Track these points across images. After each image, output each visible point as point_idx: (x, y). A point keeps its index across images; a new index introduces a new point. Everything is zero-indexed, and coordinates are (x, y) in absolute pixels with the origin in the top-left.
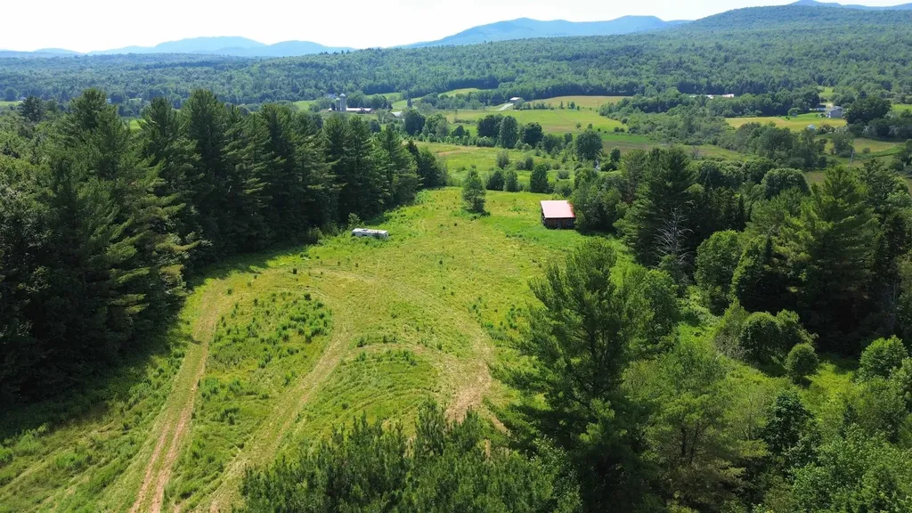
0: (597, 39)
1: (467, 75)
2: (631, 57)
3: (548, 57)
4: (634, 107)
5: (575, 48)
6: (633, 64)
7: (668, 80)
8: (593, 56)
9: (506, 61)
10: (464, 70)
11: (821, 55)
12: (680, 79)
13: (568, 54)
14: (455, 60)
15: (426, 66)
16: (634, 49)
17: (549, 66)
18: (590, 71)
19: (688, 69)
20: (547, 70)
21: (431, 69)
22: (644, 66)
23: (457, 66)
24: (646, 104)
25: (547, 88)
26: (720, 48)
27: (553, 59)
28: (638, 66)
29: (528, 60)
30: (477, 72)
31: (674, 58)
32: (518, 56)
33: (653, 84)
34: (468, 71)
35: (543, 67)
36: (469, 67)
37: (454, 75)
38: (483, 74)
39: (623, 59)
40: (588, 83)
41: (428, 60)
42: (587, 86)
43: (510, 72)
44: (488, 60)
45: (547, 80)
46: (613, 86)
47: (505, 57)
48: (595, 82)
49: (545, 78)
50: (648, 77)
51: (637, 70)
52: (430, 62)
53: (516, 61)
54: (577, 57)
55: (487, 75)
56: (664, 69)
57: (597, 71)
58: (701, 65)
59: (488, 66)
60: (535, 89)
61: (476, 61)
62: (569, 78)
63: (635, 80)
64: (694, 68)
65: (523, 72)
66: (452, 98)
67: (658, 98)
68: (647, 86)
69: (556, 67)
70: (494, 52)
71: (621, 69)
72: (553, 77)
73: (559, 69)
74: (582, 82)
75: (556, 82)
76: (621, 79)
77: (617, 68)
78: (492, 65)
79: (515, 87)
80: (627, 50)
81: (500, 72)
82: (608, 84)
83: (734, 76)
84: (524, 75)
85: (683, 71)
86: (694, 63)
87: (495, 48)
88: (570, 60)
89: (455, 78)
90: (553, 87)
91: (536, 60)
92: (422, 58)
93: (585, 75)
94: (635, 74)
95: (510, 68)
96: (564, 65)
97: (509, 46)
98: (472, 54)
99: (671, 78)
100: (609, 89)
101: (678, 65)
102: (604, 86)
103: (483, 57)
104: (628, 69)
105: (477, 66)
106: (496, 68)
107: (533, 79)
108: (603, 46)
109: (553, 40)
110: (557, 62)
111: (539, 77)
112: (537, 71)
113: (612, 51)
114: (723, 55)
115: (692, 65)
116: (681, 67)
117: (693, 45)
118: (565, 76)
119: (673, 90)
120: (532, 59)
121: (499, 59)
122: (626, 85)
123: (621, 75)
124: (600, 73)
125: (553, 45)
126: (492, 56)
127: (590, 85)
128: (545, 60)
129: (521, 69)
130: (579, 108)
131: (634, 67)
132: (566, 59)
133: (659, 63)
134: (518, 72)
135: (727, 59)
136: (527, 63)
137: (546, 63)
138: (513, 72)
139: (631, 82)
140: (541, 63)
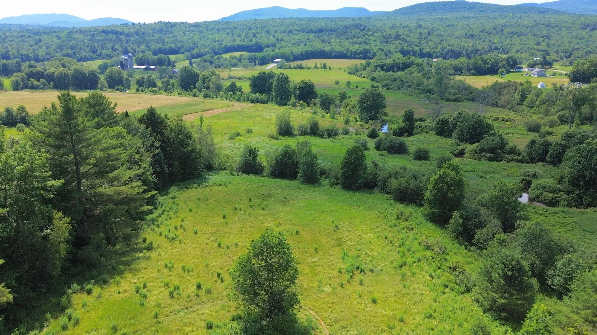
0: (332, 20)
1: (238, 42)
2: (361, 31)
3: (299, 31)
4: (376, 67)
5: (318, 25)
6: (364, 36)
7: (392, 48)
8: (333, 30)
9: (268, 32)
10: (236, 38)
11: (492, 32)
12: (400, 47)
13: (313, 28)
14: (228, 31)
15: (206, 34)
16: (361, 26)
17: (301, 36)
18: (333, 40)
19: (403, 40)
20: (300, 40)
21: (210, 37)
22: (372, 38)
23: (230, 35)
24: (385, 65)
25: (302, 53)
26: (421, 26)
27: (304, 32)
28: (368, 37)
29: (285, 32)
30: (246, 40)
31: (393, 32)
32: (277, 29)
33: (382, 50)
34: (239, 39)
35: (296, 37)
36: (239, 36)
37: (228, 41)
38: (251, 41)
39: (355, 32)
40: (333, 48)
41: (208, 30)
42: (332, 51)
43: (271, 40)
44: (254, 31)
45: (301, 47)
46: (351, 52)
47: (266, 29)
48: (338, 48)
49: (299, 45)
50: (376, 46)
51: (367, 40)
52: (209, 32)
53: (276, 32)
54: (321, 31)
55: (254, 42)
56: (387, 40)
57: (337, 40)
58: (413, 38)
59: (254, 36)
60: (292, 53)
61: (245, 31)
62: (317, 45)
63: (367, 47)
64: (408, 39)
65: (282, 40)
66: (226, 58)
67: (394, 60)
68: (377, 51)
69: (306, 37)
70: (258, 26)
71: (355, 39)
72: (305, 45)
73: (308, 39)
74: (327, 49)
75: (308, 48)
76: (357, 46)
77: (352, 38)
78: (257, 35)
79: (277, 51)
80: (356, 26)
81: (264, 40)
82: (348, 50)
83: (437, 46)
84: (283, 42)
85: (401, 42)
86: (407, 36)
87: (259, 23)
88: (316, 32)
89: (229, 44)
90: (306, 51)
91: (290, 32)
92: (203, 29)
93: (329, 43)
94: (366, 43)
95: (271, 37)
96: (312, 36)
97: (270, 22)
98: (242, 27)
99: (393, 46)
100: (349, 54)
101: (396, 37)
102: (345, 51)
103: (250, 29)
104: (360, 40)
105: (246, 35)
106: (261, 37)
107: (290, 45)
108: (337, 24)
109: (300, 19)
110: (306, 34)
111: (294, 44)
112: (292, 40)
113: (345, 27)
114: (426, 31)
115: (406, 38)
116: (399, 38)
117: (401, 24)
118: (314, 44)
119: (399, 55)
120: (287, 31)
121: (263, 31)
122: (361, 51)
123: (356, 43)
124: (340, 42)
125: (302, 22)
126: (257, 29)
127: (334, 51)
128: (297, 32)
129: (280, 38)
130: (330, 68)
131: (364, 38)
132: (313, 32)
133: (382, 36)
134: (277, 40)
135: (429, 34)
136: (284, 34)
137: (298, 34)
138: (274, 40)
139: (365, 49)
140: (295, 34)
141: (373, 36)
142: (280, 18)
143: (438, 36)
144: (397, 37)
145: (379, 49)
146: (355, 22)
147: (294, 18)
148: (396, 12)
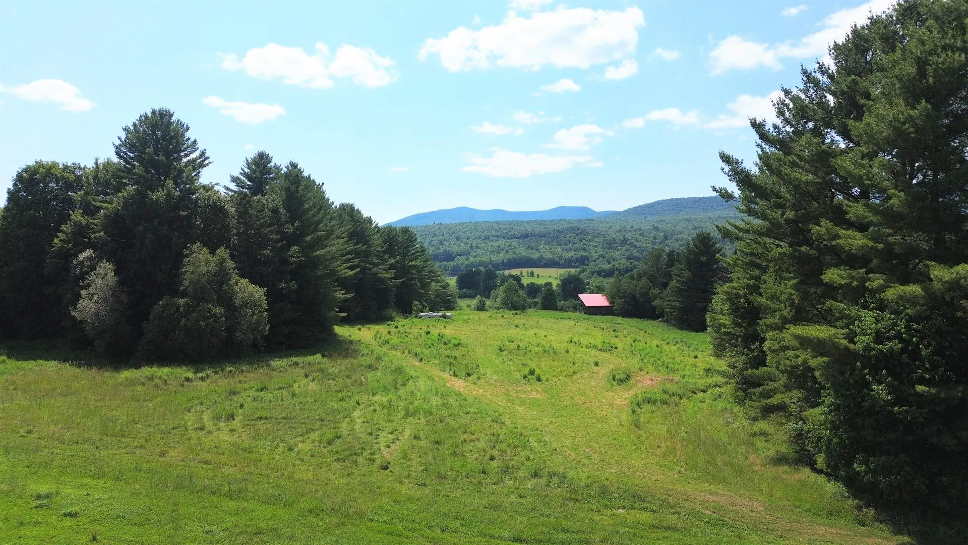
0: (541, 223)
2: (578, 235)
3: (498, 236)
4: (593, 273)
5: (522, 229)
6: (581, 241)
8: (541, 236)
9: (458, 239)
12: (627, 254)
13: (516, 233)
16: (578, 230)
17: (500, 242)
18: (541, 247)
19: (632, 245)
20: (499, 247)
22: (592, 243)
24: (603, 271)
25: (503, 261)
26: (657, 229)
27: (504, 238)
28: (586, 243)
29: (479, 238)
31: (619, 236)
32: (469, 235)
33: (604, 258)
35: (495, 244)
38: (438, 249)
39: (570, 237)
40: (541, 256)
42: (541, 259)
43: (464, 248)
44: (440, 238)
45: (501, 255)
46: (565, 260)
47: (456, 235)
48: (548, 255)
49: (499, 253)
50: (596, 252)
51: (586, 246)
53: (468, 239)
54: (526, 236)
55: (441, 250)
56: (610, 245)
57: (547, 247)
58: (645, 243)
59: (441, 243)
61: (428, 238)
62: (522, 252)
63: (586, 254)
64: (638, 244)
65: (477, 247)
67: (614, 266)
68: (598, 259)
69: (508, 244)
70: (445, 232)
71: (571, 245)
72: (507, 252)
73: (510, 245)
74: (535, 256)
75: (510, 256)
76: (572, 253)
77: (566, 244)
78: (444, 242)
79: (472, 259)
80: (572, 230)
81: (454, 248)
82: (561, 257)
84: (478, 250)
85: (628, 247)
86: (637, 240)
87: (446, 228)
88: (518, 238)
90: (508, 260)
91: (486, 238)
93: (537, 250)
94: (584, 250)
95: (462, 245)
96: (514, 242)
97: (459, 227)
98: (424, 233)
99: (617, 253)
100: (562, 262)
102: (557, 259)
103: (435, 235)
104: (577, 245)
105: (430, 243)
106: (450, 244)
107: (488, 253)
108: (547, 228)
109: (498, 223)
110: (507, 240)
111: (493, 251)
112: (489, 248)
113: (558, 231)
114: (662, 234)
115: (635, 243)
116: (626, 244)
117: (632, 227)
118: (518, 251)
119: (624, 261)
120: (483, 237)
121: (451, 237)
122: (577, 259)
123: (571, 250)
124: (551, 249)
125: (501, 226)
126: (443, 235)
127: (544, 259)
128: (496, 238)
129: (474, 245)
130: (538, 275)
131: (582, 243)
132: (516, 238)
133: (605, 240)
134: (471, 247)
135: (666, 238)
136: (478, 240)
137: (497, 240)
138: (467, 247)
139: (582, 256)
140: (492, 240)
141: (593, 241)
142: (470, 222)
143: (677, 240)
144: (624, 242)
145: (599, 256)
146: (571, 225)
147: (490, 222)
148: (628, 211)
